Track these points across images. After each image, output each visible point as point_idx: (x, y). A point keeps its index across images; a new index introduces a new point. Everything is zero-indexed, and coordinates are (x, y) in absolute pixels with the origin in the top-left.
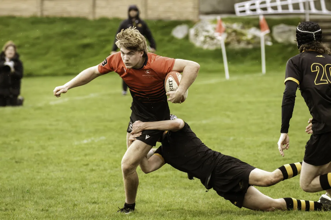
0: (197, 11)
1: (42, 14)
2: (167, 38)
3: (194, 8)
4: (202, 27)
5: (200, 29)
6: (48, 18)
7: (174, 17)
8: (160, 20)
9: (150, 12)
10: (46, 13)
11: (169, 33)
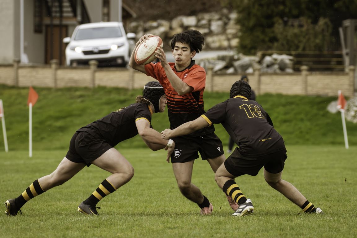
0: (352, 88)
1: (212, 90)
2: (321, 113)
3: (350, 85)
4: (354, 103)
5: (352, 104)
6: (217, 93)
7: (331, 94)
8: (318, 96)
9: (309, 89)
10: (216, 89)
11: (324, 108)
